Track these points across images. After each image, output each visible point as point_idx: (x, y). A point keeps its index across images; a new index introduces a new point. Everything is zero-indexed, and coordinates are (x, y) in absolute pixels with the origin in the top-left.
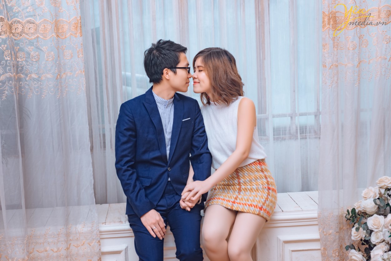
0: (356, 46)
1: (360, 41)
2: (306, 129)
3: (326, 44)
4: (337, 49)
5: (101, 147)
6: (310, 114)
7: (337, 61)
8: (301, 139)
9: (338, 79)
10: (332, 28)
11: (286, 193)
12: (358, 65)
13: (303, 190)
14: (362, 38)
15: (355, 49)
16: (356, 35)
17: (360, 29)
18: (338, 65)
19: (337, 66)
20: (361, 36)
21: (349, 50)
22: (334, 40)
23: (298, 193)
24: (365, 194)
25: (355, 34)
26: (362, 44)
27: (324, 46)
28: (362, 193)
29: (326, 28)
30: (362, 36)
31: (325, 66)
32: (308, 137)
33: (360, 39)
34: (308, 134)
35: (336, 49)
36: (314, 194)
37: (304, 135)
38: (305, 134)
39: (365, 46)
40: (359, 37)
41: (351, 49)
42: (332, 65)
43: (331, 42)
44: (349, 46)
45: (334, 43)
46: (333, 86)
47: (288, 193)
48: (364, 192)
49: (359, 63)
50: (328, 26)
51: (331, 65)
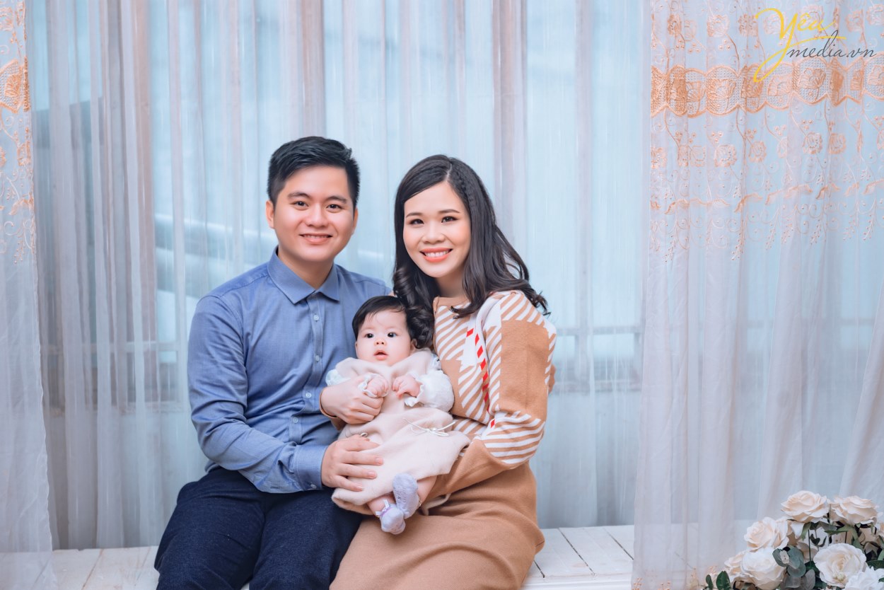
0: (735, 157)
1: (745, 145)
2: (610, 366)
3: (660, 149)
4: (687, 164)
5: (86, 402)
6: (621, 330)
7: (687, 195)
8: (597, 391)
9: (687, 240)
10: (676, 109)
11: (556, 530)
12: (739, 206)
13: (599, 522)
14: (752, 138)
15: (733, 164)
16: (735, 128)
17: (746, 113)
18: (689, 204)
19: (686, 207)
20: (749, 132)
21: (717, 166)
22: (679, 140)
23: (586, 528)
24: (754, 536)
25: (733, 126)
26: (750, 153)
27: (653, 154)
28: (745, 533)
29: (660, 108)
30: (752, 133)
31: (655, 206)
32: (615, 387)
33: (745, 139)
34: (616, 381)
35: (684, 164)
36: (625, 532)
37: (606, 381)
38: (609, 378)
39: (757, 159)
40: (743, 134)
41: (723, 164)
42: (674, 204)
43: (674, 144)
44: (717, 155)
45: (679, 147)
46: (675, 257)
47: (563, 530)
48: (751, 531)
49: (743, 201)
50: (665, 104)
51: (671, 202)
